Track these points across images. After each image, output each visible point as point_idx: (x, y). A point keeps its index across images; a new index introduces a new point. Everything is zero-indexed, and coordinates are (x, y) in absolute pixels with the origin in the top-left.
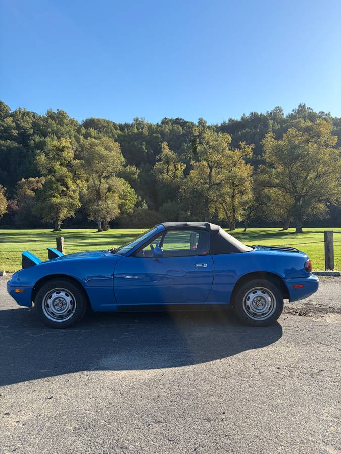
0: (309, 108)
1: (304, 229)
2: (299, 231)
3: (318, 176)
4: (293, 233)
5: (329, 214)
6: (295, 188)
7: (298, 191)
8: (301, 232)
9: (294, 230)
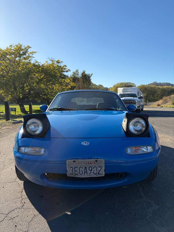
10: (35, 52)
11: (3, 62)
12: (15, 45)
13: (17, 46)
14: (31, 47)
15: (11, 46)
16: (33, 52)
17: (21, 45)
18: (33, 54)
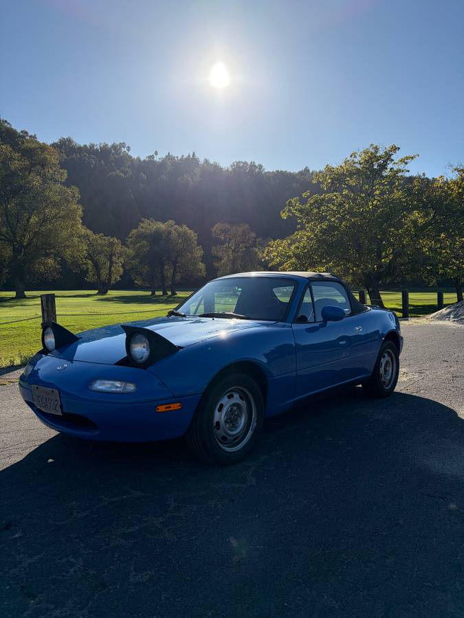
0: (6, 121)
1: (27, 293)
2: (21, 296)
3: (45, 220)
4: (12, 299)
5: (60, 273)
6: (14, 234)
7: (18, 239)
8: (25, 297)
9: (13, 294)
10: (413, 158)
11: (335, 195)
12: (362, 150)
13: (366, 153)
14: (399, 148)
15: (353, 155)
16: (407, 158)
17: (376, 147)
18: (406, 163)
